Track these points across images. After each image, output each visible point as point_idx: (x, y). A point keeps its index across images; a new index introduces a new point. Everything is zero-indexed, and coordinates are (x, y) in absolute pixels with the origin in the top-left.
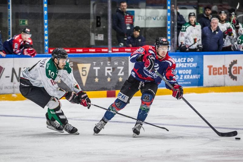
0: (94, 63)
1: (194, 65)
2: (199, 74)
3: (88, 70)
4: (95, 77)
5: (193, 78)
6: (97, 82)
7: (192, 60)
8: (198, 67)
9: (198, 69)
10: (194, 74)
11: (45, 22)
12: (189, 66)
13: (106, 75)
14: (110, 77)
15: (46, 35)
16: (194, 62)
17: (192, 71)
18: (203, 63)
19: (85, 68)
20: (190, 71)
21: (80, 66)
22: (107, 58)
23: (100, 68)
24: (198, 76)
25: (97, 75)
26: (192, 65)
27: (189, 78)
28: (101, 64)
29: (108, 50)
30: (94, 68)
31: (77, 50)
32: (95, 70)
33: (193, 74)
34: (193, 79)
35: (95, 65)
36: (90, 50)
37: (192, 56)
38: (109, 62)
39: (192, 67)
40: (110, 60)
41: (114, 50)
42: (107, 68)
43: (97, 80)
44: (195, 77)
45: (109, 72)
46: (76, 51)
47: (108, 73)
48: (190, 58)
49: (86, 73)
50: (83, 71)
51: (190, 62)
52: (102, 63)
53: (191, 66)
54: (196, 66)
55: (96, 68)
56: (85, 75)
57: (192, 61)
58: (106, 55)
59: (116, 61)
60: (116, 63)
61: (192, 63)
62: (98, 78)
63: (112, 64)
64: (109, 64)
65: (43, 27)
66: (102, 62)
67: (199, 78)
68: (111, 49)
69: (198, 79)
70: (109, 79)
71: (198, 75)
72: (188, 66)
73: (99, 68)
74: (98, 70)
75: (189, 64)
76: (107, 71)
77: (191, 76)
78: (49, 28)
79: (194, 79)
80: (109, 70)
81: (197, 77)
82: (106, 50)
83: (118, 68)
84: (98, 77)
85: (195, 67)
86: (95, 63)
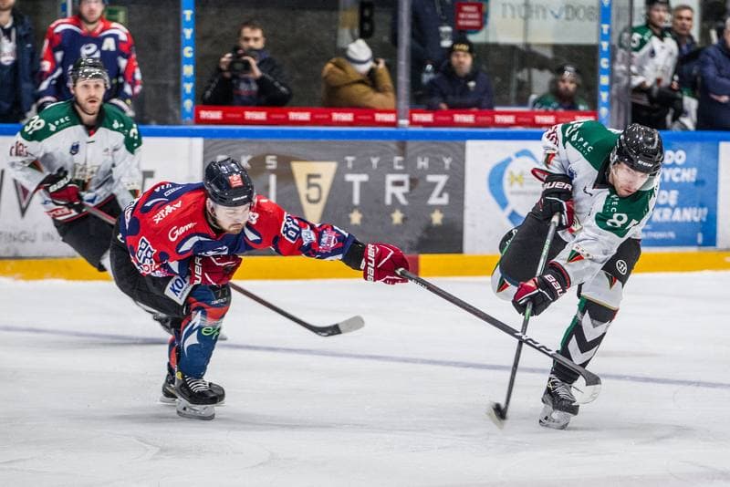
0: (350, 159)
1: (689, 175)
2: (702, 206)
3: (326, 182)
4: (351, 208)
5: (684, 219)
6: (356, 225)
7: (680, 157)
8: (699, 182)
9: (700, 189)
10: (687, 207)
11: (185, 15)
12: (671, 179)
13: (388, 201)
14: (403, 209)
15: (188, 61)
16: (686, 166)
17: (679, 196)
18: (716, 170)
19: (318, 176)
20: (674, 193)
21: (300, 169)
22: (393, 145)
23: (370, 177)
24: (700, 214)
25: (356, 200)
26: (679, 175)
27: (671, 217)
28: (371, 164)
29: (397, 118)
30: (349, 177)
31: (293, 116)
32: (351, 184)
33: (682, 204)
34: (682, 223)
35: (350, 165)
36: (336, 116)
37: (681, 146)
38: (398, 159)
39: (680, 183)
40: (402, 150)
41: (417, 117)
42: (391, 178)
43: (356, 218)
44: (690, 215)
45: (399, 191)
46: (288, 116)
47: (394, 196)
48: (675, 151)
49: (320, 191)
50: (310, 186)
51: (674, 165)
52: (375, 161)
53: (676, 179)
54: (693, 180)
55: (356, 179)
56: (316, 202)
57: (679, 162)
58: (390, 136)
59: (423, 154)
60: (423, 163)
61: (681, 167)
62: (360, 212)
63: (409, 165)
64: (399, 164)
65: (178, 33)
66: (375, 156)
67: (704, 219)
68: (408, 115)
69: (701, 221)
70: (397, 217)
71: (700, 210)
72: (667, 179)
73: (364, 178)
74: (363, 184)
75: (670, 169)
76: (390, 189)
77: (678, 211)
78: (199, 39)
79: (686, 222)
80: (398, 184)
81: (697, 215)
82: (390, 118)
83: (431, 178)
84: (361, 208)
85: (691, 182)
86: (353, 162)
